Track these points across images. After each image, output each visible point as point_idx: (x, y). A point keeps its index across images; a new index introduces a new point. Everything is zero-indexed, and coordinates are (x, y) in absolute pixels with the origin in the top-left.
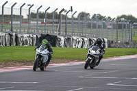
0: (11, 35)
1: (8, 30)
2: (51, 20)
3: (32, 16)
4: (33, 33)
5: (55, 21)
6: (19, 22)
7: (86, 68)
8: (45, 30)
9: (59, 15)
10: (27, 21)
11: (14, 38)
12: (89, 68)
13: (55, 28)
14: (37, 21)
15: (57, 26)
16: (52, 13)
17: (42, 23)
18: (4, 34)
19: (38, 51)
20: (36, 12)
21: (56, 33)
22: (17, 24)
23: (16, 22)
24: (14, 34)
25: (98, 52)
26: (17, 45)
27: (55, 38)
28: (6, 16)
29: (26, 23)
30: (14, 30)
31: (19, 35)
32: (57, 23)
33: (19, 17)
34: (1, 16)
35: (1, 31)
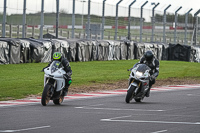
0: (128, 45)
1: (124, 38)
2: (183, 25)
3: (157, 18)
4: (158, 43)
5: (188, 25)
6: (139, 27)
7: (128, 101)
8: (175, 38)
9: (195, 18)
10: (149, 26)
11: (132, 48)
12: (133, 100)
13: (188, 36)
14: (164, 25)
15: (191, 33)
16: (184, 16)
17: (171, 28)
18: (118, 43)
20: (162, 13)
21: (190, 43)
22: (136, 30)
23: (135, 27)
24: (132, 43)
25: (147, 74)
26: (135, 58)
27: (188, 49)
28: (122, 18)
29: (149, 28)
30: (133, 38)
31: (139, 45)
32: (191, 28)
33: (140, 20)
34: (114, 18)
35: (115, 39)
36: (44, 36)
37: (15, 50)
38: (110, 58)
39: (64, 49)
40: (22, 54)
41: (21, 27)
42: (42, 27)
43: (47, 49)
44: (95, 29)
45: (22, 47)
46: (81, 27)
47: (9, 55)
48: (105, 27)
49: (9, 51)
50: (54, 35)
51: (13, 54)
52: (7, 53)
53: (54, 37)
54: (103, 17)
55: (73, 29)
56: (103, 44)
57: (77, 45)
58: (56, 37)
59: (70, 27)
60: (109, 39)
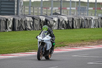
1: (100, 15)
18: (97, 18)
19: (40, 38)
34: (94, 3)
35: (95, 15)
36: (53, 14)
37: (37, 22)
38: (92, 27)
39: (65, 21)
40: (41, 25)
41: (40, 8)
42: (52, 9)
43: (55, 22)
44: (83, 10)
45: (40, 20)
46: (75, 8)
47: (33, 25)
48: (89, 9)
49: (33, 22)
50: (59, 13)
51: (36, 25)
52: (32, 24)
53: (59, 15)
54: (88, 2)
55: (71, 10)
56: (88, 19)
57: (73, 19)
58: (61, 15)
59: (68, 8)
60: (91, 15)
